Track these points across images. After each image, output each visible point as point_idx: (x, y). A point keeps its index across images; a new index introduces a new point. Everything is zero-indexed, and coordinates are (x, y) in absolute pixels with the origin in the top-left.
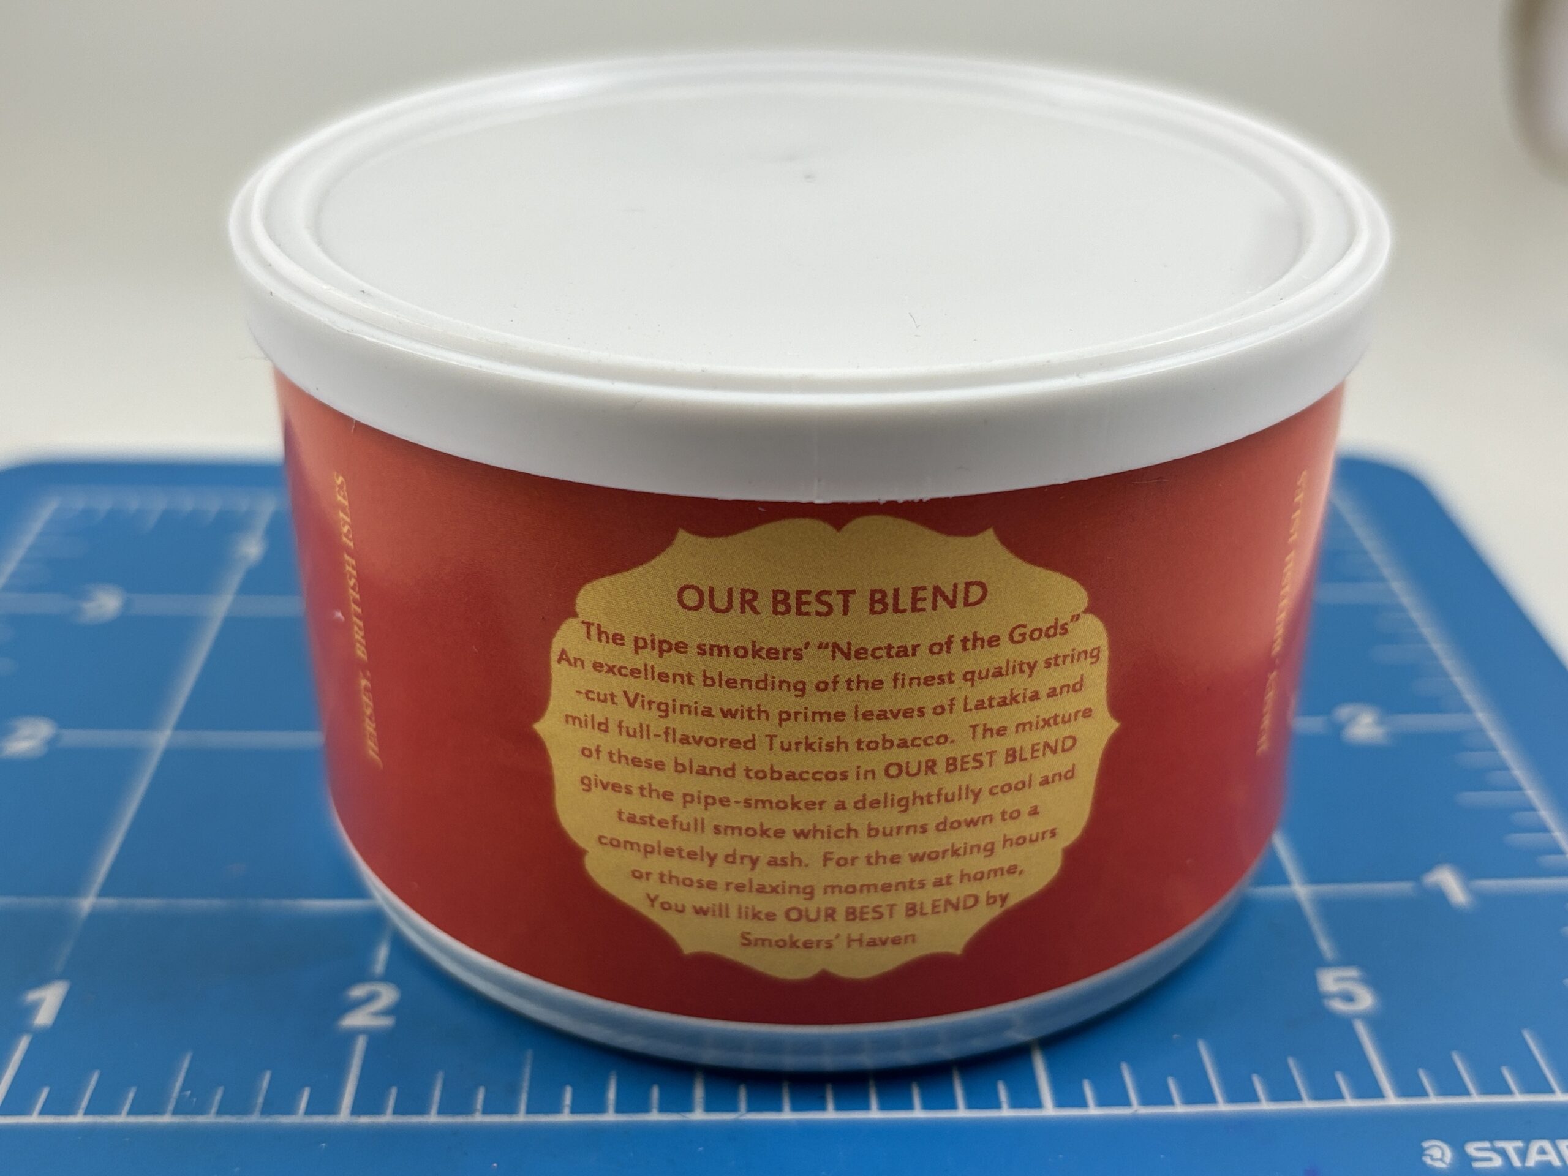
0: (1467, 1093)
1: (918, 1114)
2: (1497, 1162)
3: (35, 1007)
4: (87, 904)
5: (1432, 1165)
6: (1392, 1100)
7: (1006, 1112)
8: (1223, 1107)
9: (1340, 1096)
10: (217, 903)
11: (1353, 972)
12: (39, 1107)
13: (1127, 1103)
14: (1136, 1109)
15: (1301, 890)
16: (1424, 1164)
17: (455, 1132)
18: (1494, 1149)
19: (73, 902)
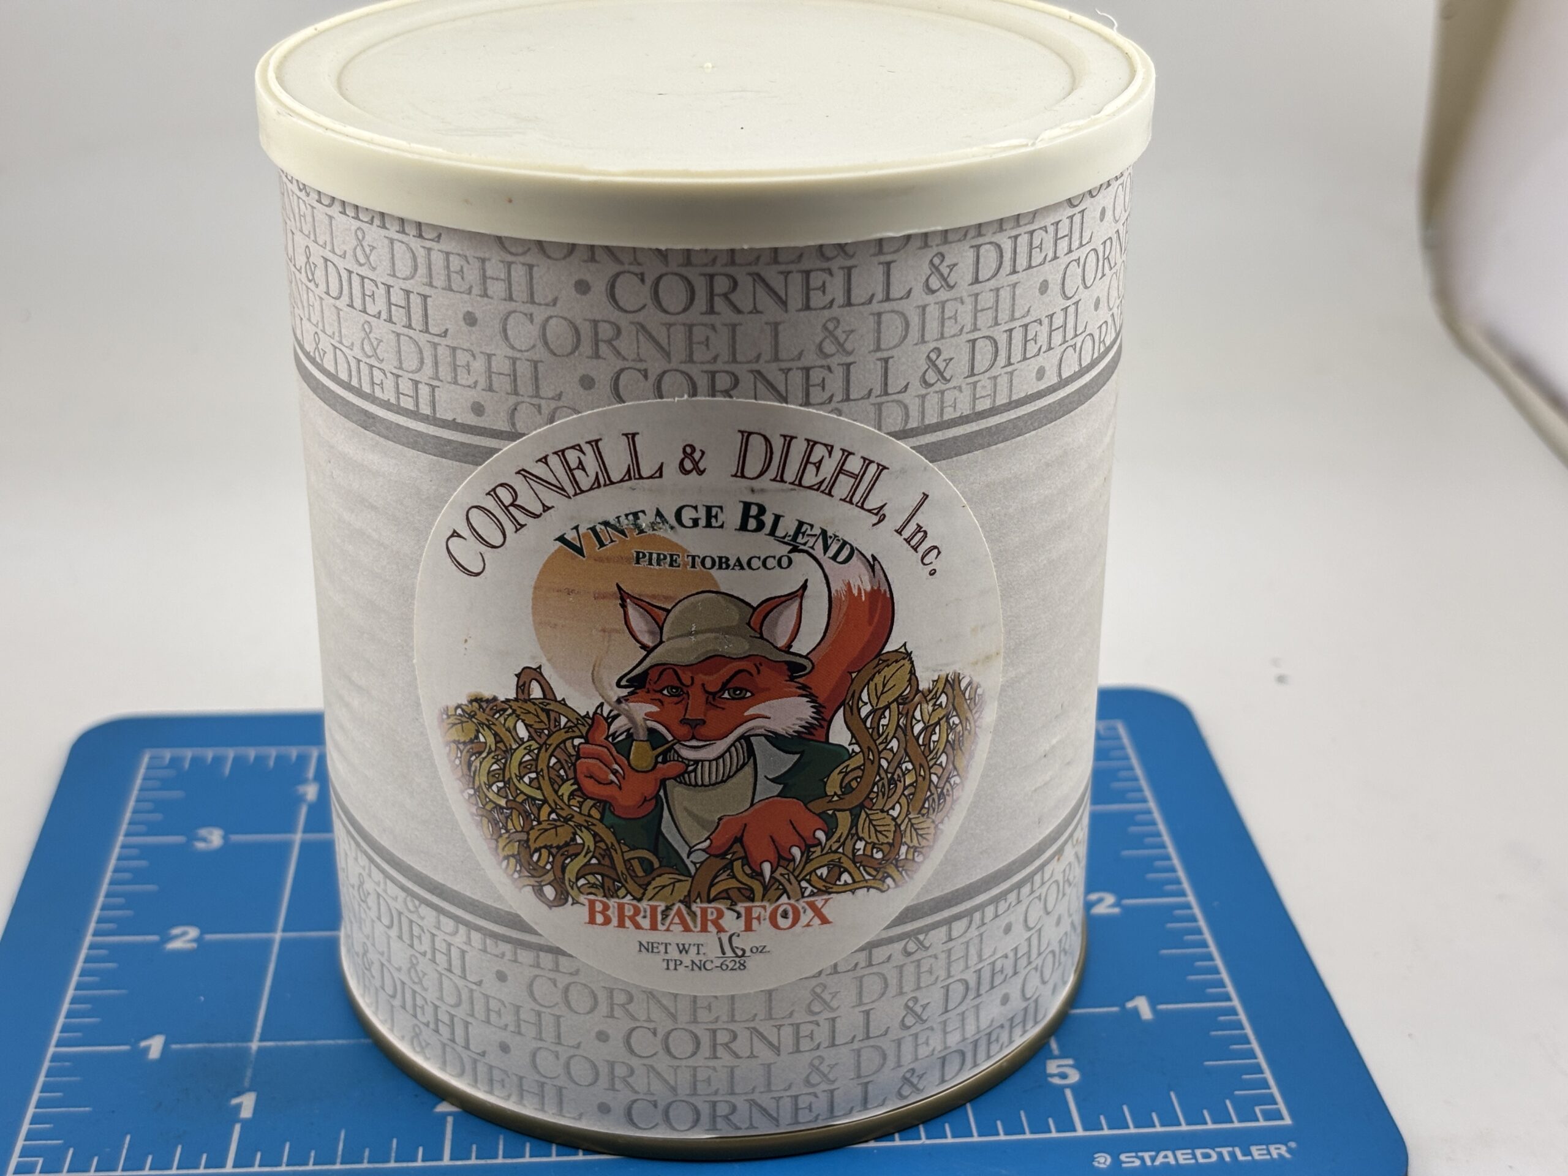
0: (1128, 1127)
2: (1138, 1163)
3: (238, 1107)
4: (255, 1045)
5: (1098, 1168)
6: (1080, 1132)
8: (977, 1139)
9: (1050, 1131)
10: (340, 1042)
11: (1069, 1061)
12: (257, 1162)
13: (919, 1138)
14: (924, 1141)
16: (1093, 1166)
17: (515, 1167)
18: (1137, 1157)
19: (245, 1045)
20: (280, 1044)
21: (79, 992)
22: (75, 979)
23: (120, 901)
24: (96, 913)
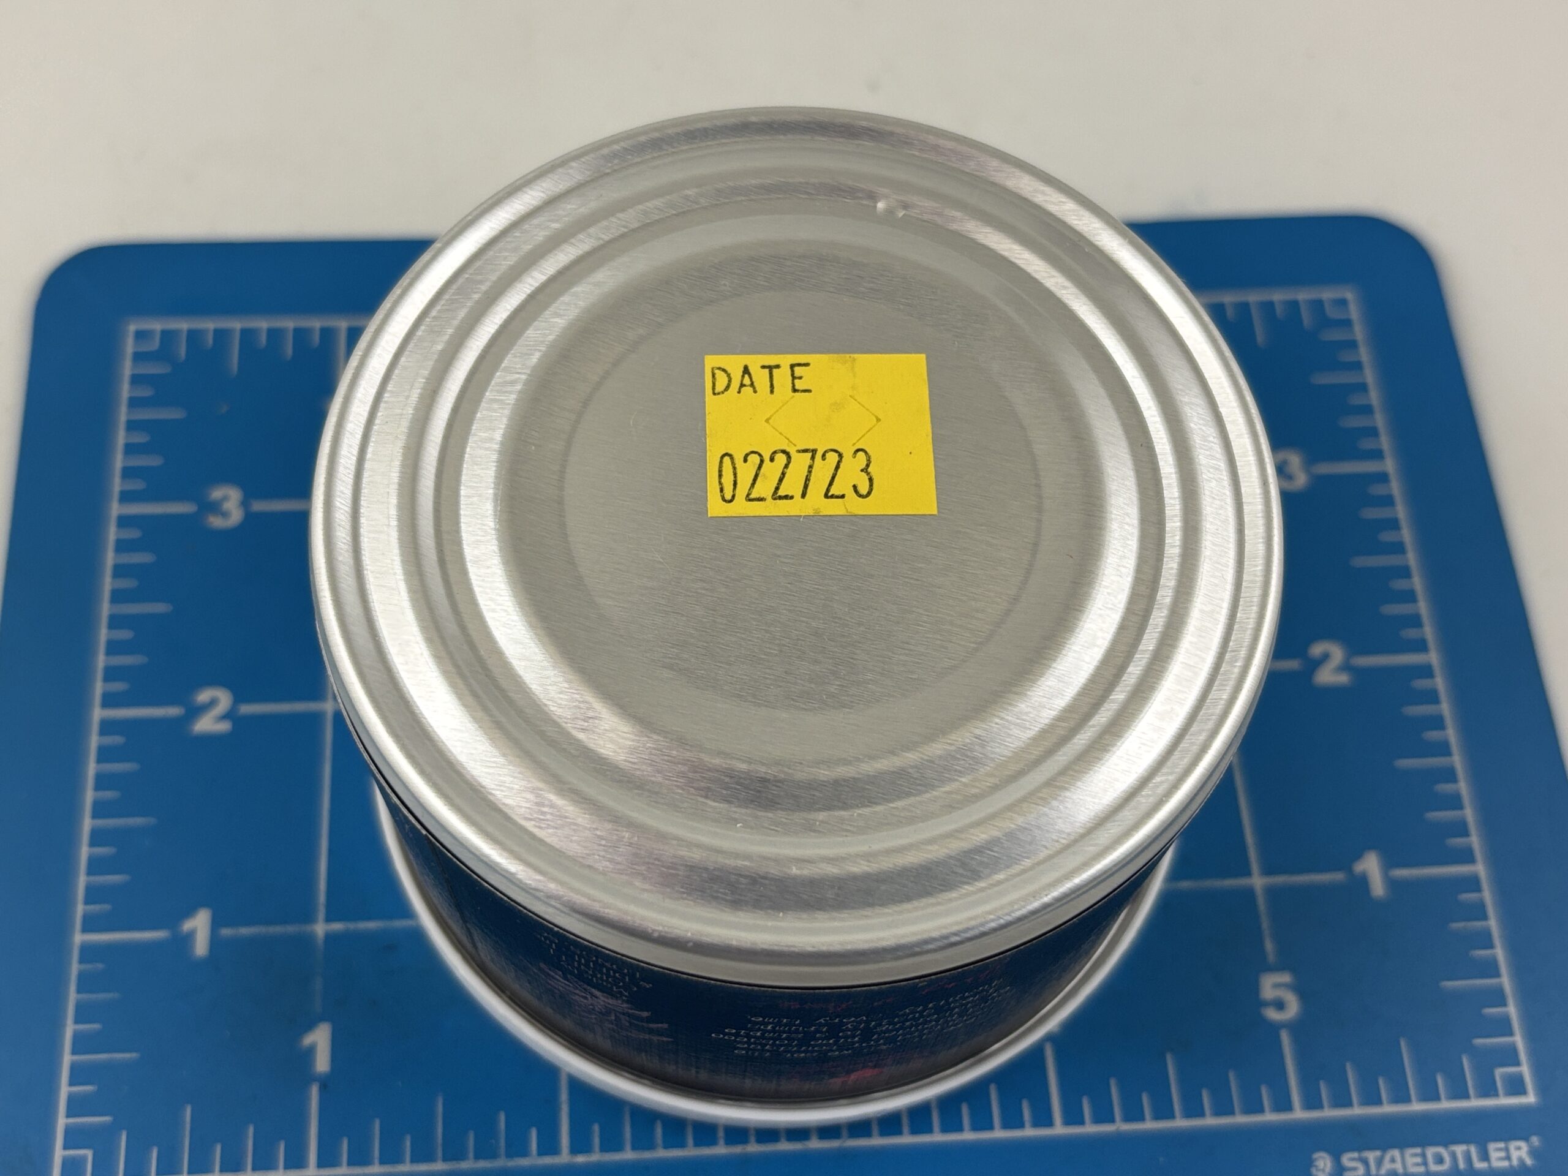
0: (1351, 1104)
1: (968, 1136)
3: (311, 1050)
4: (320, 929)
6: (1299, 1114)
7: (1029, 1132)
8: (1180, 1123)
9: (1262, 1111)
11: (1286, 978)
12: (344, 1160)
13: (1112, 1119)
14: (1119, 1125)
15: (1258, 881)
17: (646, 1167)
19: (307, 928)
20: (351, 926)
21: (100, 822)
22: (89, 796)
23: (125, 634)
24: (101, 661)
